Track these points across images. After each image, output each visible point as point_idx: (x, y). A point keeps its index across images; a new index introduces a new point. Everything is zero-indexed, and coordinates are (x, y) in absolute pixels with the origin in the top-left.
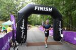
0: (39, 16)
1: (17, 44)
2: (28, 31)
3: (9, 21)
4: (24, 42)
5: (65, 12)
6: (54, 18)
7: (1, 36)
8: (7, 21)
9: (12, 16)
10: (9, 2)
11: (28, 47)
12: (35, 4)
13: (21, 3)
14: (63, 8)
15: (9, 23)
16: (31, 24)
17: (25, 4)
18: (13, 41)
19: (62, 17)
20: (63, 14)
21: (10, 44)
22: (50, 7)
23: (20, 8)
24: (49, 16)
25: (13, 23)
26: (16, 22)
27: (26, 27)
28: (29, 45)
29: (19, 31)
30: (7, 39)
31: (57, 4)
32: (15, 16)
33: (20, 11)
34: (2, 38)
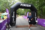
0: (23, 9)
1: (10, 26)
2: (17, 18)
3: (6, 12)
4: (14, 25)
5: (39, 7)
6: (32, 11)
7: (0, 21)
8: (4, 12)
9: (7, 10)
10: (5, 1)
11: (17, 28)
12: (20, 2)
13: (13, 2)
14: (38, 5)
15: (5, 13)
16: (18, 14)
17: (15, 2)
18: (8, 24)
19: (37, 10)
20: (37, 8)
21: (6, 26)
22: (30, 4)
23: (12, 5)
24: (29, 10)
25: (8, 14)
26: (9, 13)
27: (15, 16)
28: (17, 27)
29: (11, 18)
30: (4, 23)
31: (34, 3)
32: (9, 10)
33: (12, 7)
34: (1, 23)
